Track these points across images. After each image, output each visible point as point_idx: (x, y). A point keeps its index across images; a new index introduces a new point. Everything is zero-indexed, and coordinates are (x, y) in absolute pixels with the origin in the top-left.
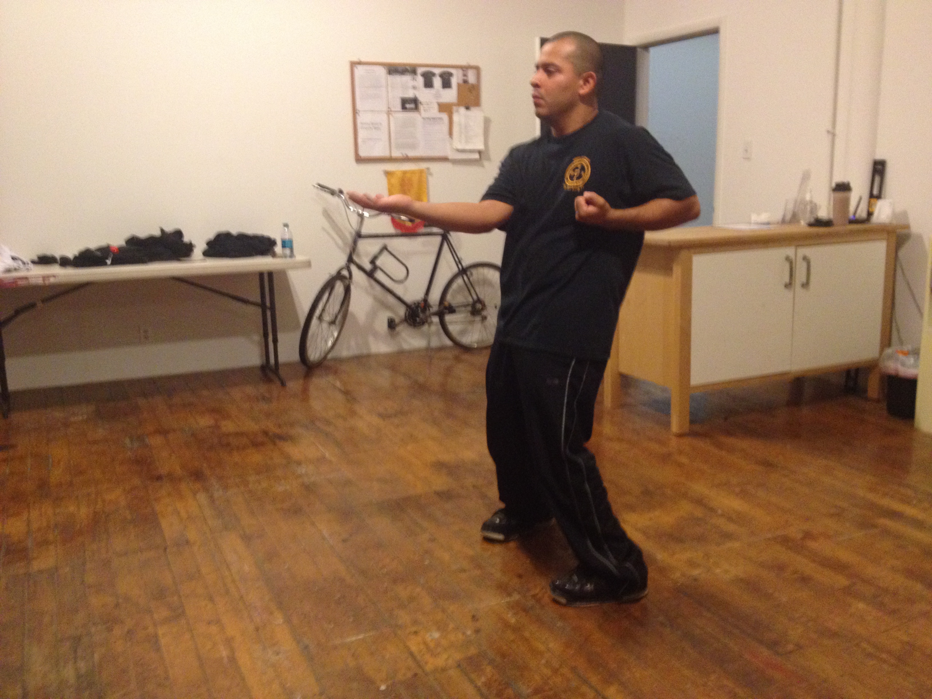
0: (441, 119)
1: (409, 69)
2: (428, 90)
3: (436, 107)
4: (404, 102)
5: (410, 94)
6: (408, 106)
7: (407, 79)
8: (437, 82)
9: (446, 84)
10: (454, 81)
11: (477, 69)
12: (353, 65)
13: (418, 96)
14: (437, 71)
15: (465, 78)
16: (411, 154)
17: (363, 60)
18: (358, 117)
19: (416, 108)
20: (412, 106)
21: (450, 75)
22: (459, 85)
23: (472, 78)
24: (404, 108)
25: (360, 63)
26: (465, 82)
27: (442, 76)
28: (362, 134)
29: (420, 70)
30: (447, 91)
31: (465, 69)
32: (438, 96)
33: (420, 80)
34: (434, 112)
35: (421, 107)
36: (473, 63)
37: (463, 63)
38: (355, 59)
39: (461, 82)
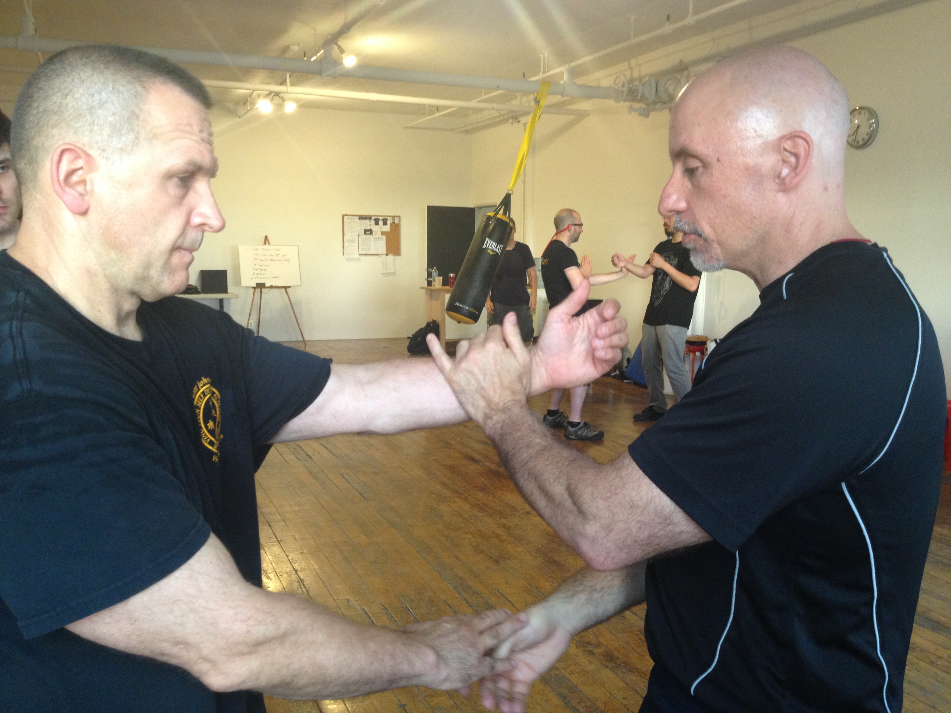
0: (382, 238)
1: (368, 217)
2: (377, 226)
3: (380, 233)
4: (366, 231)
5: (368, 228)
6: (367, 233)
7: (367, 221)
8: (381, 222)
9: (385, 223)
10: (388, 222)
11: (399, 217)
12: (343, 216)
13: (372, 228)
14: (381, 218)
15: (394, 221)
16: (368, 253)
17: (348, 213)
18: (344, 237)
19: (371, 233)
20: (369, 233)
21: (387, 220)
22: (390, 224)
23: (397, 221)
24: (365, 233)
25: (346, 215)
26: (394, 223)
27: (383, 220)
28: (346, 244)
29: (373, 218)
30: (385, 226)
31: (394, 217)
32: (381, 228)
33: (373, 222)
34: (379, 235)
35: (373, 233)
36: (397, 215)
37: (394, 215)
38: (344, 213)
39: (392, 222)
